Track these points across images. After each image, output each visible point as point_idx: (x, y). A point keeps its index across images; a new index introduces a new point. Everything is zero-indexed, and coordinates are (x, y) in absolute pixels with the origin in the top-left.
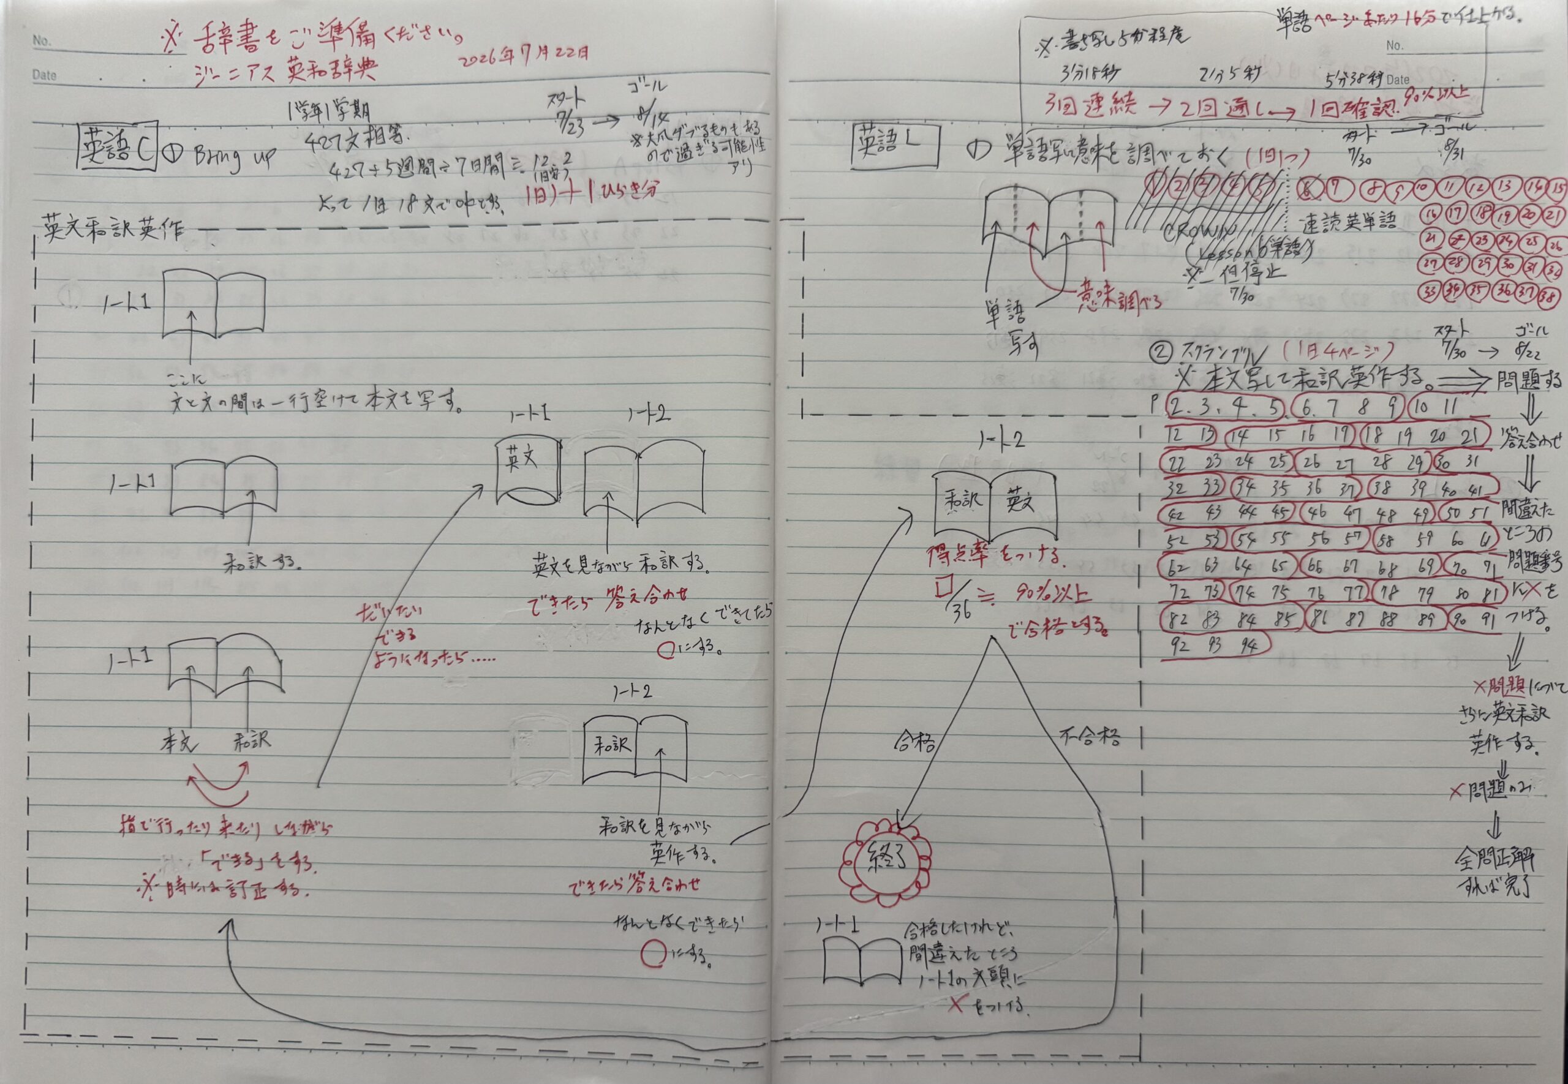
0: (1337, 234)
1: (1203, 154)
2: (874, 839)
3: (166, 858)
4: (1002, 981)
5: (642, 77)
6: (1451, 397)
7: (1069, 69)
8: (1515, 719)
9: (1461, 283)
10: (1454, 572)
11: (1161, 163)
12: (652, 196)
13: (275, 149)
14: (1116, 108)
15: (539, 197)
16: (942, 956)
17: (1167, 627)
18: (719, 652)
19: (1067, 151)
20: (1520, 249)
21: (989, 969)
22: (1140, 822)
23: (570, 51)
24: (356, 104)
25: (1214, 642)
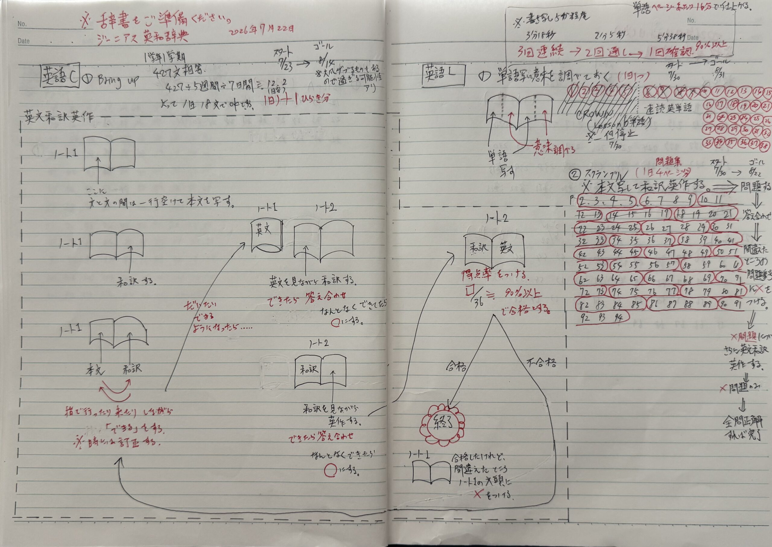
0: (663, 114)
1: (596, 75)
2: (436, 414)
3: (88, 427)
4: (500, 483)
5: (320, 42)
6: (719, 195)
7: (530, 34)
8: (752, 352)
9: (723, 139)
10: (721, 281)
11: (575, 80)
12: (327, 101)
13: (138, 77)
14: (553, 53)
15: (271, 101)
16: (471, 471)
17: (579, 309)
18: (362, 324)
19: (528, 75)
20: (751, 122)
21: (493, 477)
22: (566, 403)
23: (285, 28)
24: (178, 54)
25: (601, 316)
